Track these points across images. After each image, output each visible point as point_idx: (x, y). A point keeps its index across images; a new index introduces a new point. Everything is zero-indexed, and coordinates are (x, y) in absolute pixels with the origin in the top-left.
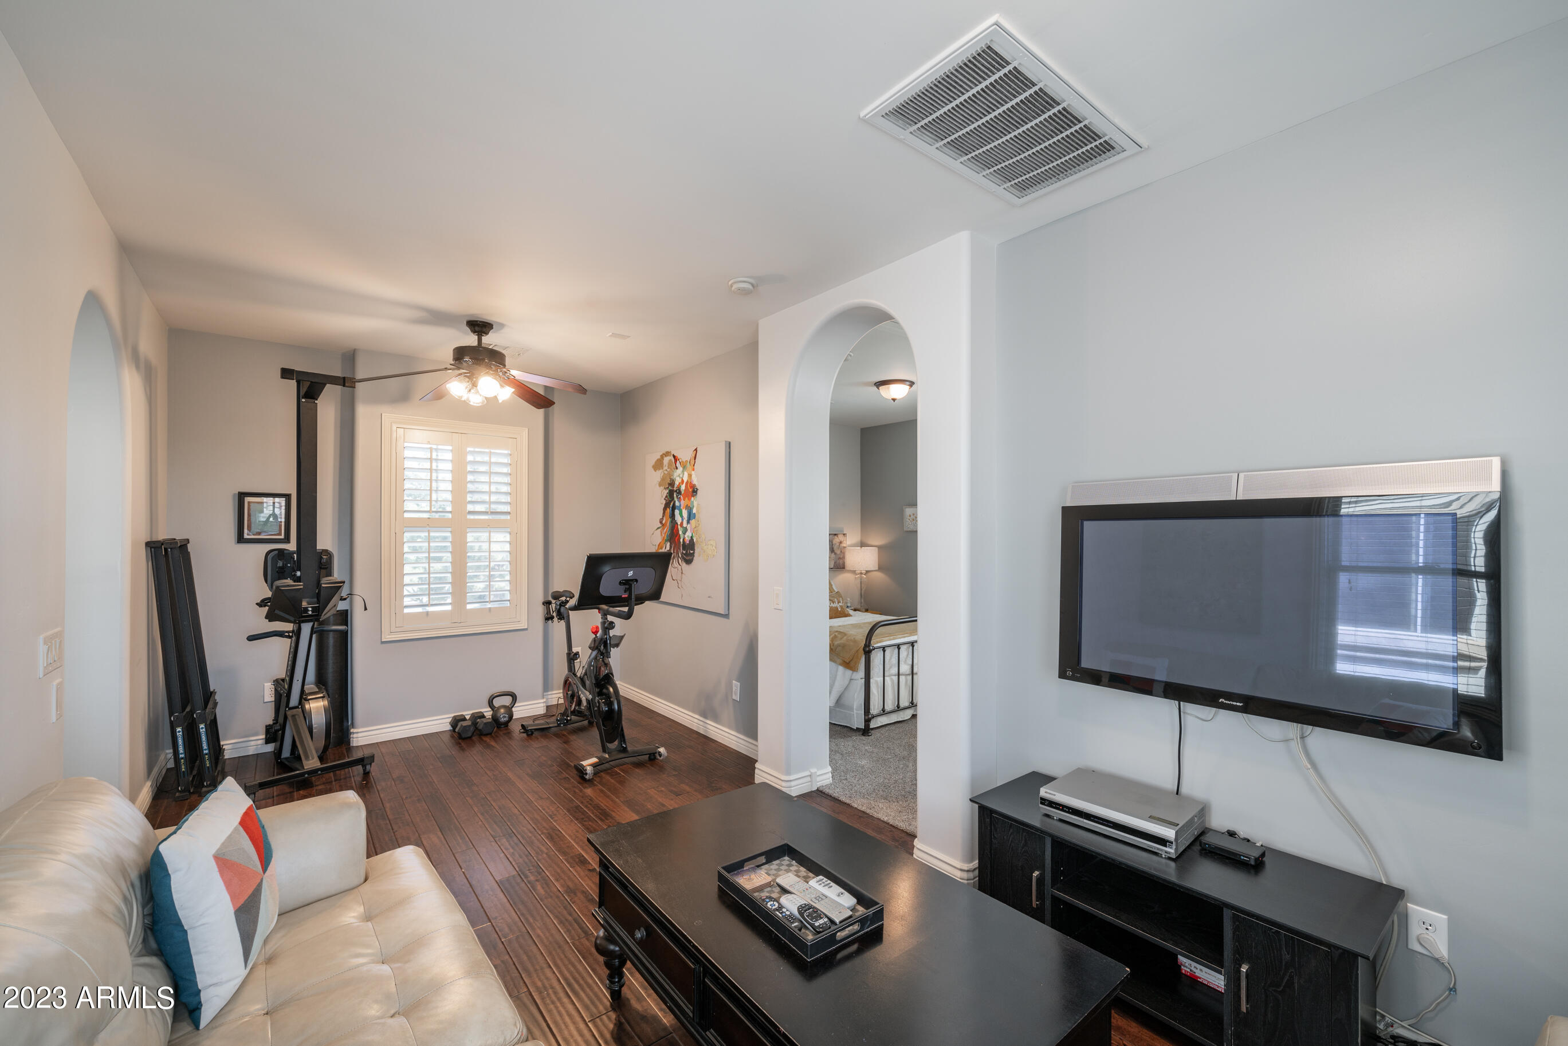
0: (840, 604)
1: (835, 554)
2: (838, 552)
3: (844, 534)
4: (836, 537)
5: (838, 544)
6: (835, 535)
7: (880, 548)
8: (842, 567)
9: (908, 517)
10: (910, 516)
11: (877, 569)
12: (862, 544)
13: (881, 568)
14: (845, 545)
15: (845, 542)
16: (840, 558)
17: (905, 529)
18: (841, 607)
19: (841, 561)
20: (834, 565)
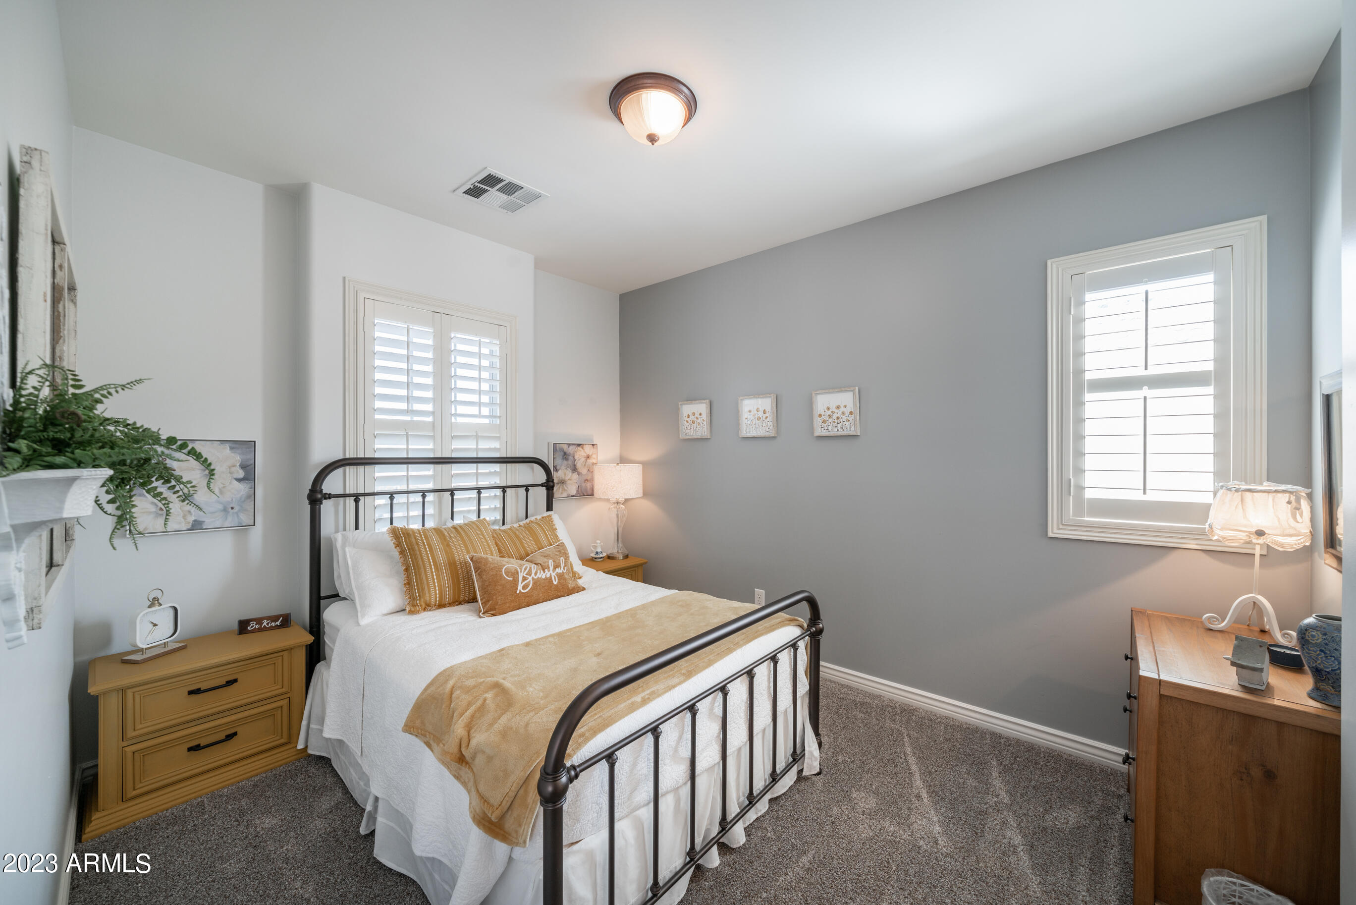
0: (559, 570)
1: (579, 474)
2: (584, 471)
3: (593, 445)
4: (580, 448)
5: (583, 459)
6: (579, 445)
7: (645, 464)
8: (590, 493)
9: (686, 419)
10: (688, 417)
11: (641, 495)
12: (623, 460)
13: (646, 494)
14: (595, 461)
15: (594, 456)
16: (587, 480)
17: (682, 436)
18: (560, 576)
19: (588, 485)
20: (578, 491)
